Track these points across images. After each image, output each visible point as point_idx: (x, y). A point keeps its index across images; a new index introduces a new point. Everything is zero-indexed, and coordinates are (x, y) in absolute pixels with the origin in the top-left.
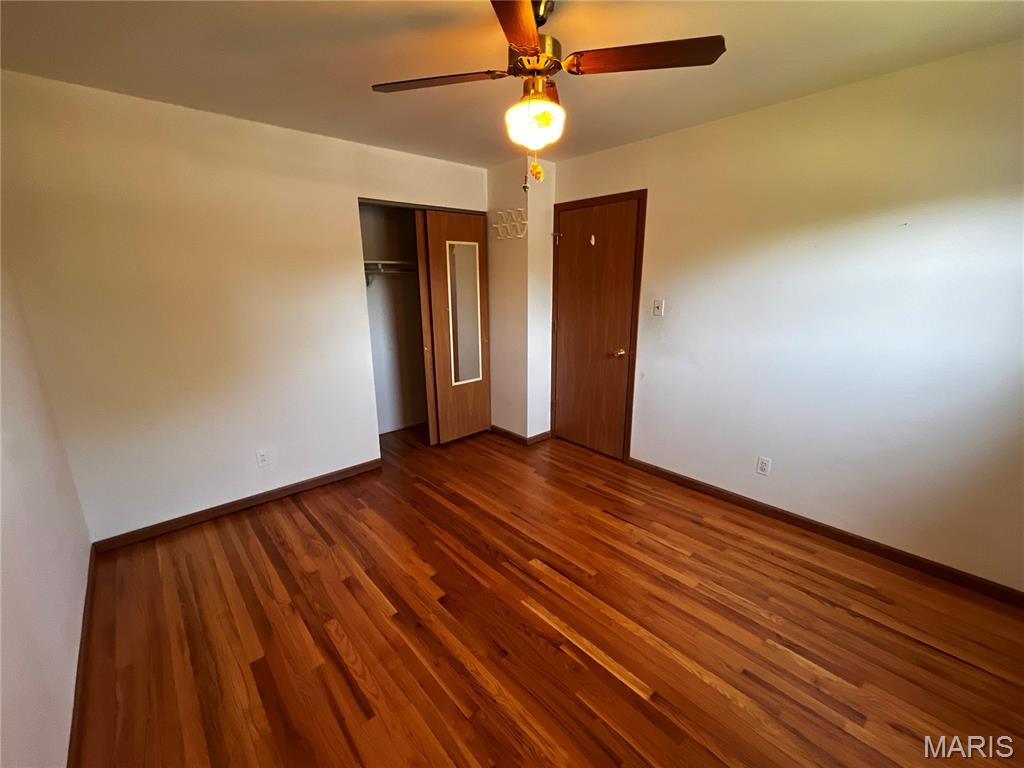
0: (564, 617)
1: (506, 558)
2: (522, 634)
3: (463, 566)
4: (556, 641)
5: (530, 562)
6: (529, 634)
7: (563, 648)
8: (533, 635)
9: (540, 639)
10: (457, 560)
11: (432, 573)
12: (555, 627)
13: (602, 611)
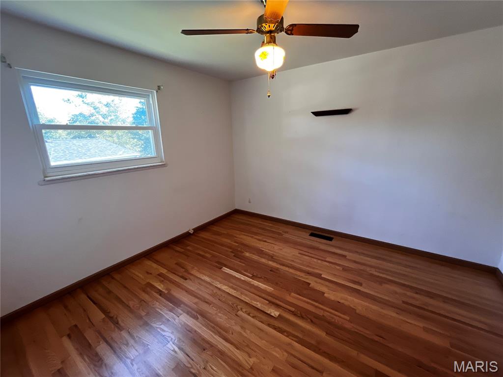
0: (253, 286)
1: (294, 314)
2: (267, 277)
3: (317, 304)
4: (253, 277)
5: (279, 313)
6: (265, 278)
7: (251, 276)
8: (263, 278)
9: (260, 276)
10: (321, 306)
11: (325, 295)
12: (256, 282)
13: (235, 291)
